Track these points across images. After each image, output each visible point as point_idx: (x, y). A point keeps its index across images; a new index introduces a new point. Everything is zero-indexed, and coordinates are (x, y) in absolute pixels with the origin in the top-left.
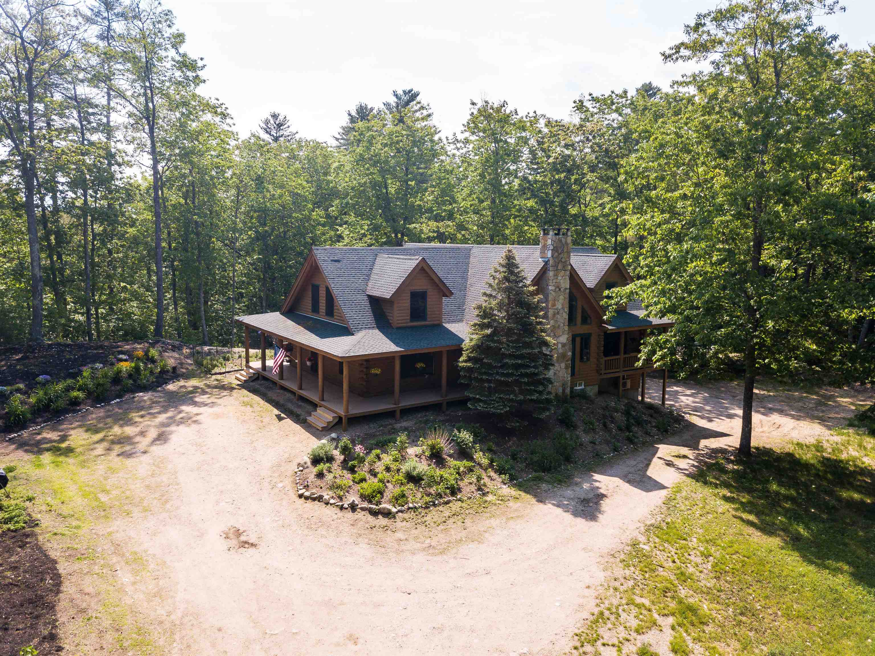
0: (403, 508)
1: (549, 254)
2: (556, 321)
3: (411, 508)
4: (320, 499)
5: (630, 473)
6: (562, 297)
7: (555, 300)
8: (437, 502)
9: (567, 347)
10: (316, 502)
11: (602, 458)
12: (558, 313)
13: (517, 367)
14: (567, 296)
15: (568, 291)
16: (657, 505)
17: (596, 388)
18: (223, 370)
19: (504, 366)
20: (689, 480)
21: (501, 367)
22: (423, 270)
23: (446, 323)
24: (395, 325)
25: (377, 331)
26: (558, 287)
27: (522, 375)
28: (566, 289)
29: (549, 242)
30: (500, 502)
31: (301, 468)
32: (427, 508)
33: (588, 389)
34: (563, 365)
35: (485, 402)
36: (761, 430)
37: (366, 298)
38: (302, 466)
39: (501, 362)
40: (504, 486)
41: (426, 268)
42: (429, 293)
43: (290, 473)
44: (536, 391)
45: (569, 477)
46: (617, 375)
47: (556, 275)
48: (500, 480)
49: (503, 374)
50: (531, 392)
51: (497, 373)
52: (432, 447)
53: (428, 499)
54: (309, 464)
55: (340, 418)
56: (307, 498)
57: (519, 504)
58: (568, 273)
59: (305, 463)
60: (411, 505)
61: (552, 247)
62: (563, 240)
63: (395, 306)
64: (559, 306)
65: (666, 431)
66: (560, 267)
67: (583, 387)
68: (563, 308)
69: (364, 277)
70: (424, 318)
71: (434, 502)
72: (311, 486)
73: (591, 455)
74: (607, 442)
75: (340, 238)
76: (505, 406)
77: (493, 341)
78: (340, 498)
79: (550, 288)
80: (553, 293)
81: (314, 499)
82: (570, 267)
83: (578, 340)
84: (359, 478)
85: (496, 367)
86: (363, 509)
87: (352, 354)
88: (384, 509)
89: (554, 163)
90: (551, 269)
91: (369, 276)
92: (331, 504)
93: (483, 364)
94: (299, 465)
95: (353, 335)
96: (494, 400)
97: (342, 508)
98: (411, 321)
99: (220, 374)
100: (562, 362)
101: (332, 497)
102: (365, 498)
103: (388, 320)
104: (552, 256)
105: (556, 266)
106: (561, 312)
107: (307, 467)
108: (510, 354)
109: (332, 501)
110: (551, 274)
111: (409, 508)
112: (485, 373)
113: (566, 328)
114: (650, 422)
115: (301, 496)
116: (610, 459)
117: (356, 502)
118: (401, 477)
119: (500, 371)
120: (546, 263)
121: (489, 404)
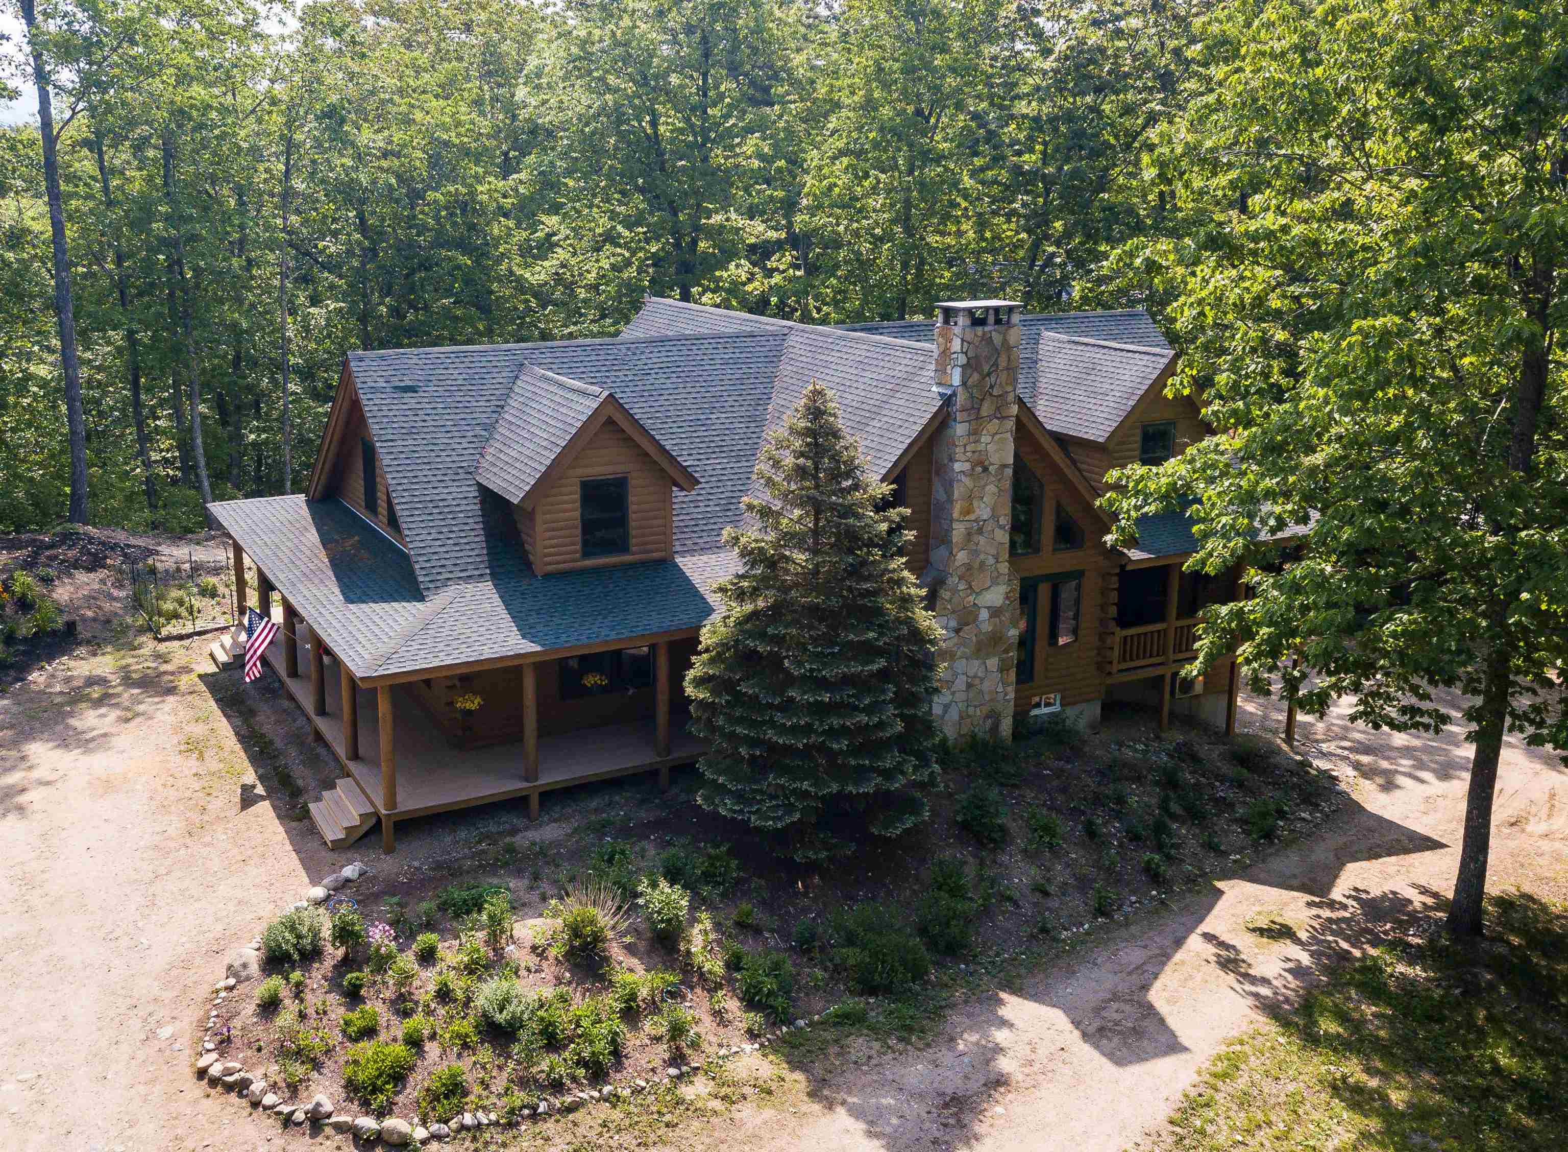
0: (444, 1129)
1: (956, 378)
2: (975, 553)
3: (467, 1128)
4: (241, 1087)
5: (1115, 997)
6: (991, 488)
7: (970, 498)
8: (542, 1107)
9: (1006, 617)
10: (233, 1097)
11: (1056, 940)
12: (980, 531)
13: (820, 710)
14: (1007, 484)
15: (1009, 472)
16: (1151, 1126)
17: (1094, 710)
18: (189, 629)
19: (788, 706)
20: (1270, 1028)
21: (781, 708)
22: (610, 422)
23: (683, 554)
24: (540, 568)
25: (487, 587)
26: (981, 465)
27: (832, 733)
28: (1005, 466)
29: (956, 345)
30: (717, 1104)
31: (232, 981)
32: (511, 1125)
33: (1070, 712)
34: (993, 663)
35: (739, 797)
36: (1543, 827)
37: (473, 492)
38: (236, 975)
39: (782, 695)
40: (748, 1047)
41: (618, 417)
42: (633, 482)
43: (204, 991)
44: (873, 769)
45: (938, 1013)
46: (1159, 671)
47: (975, 433)
48: (744, 1026)
49: (783, 730)
50: (861, 773)
51: (772, 723)
52: (575, 930)
53: (520, 1097)
54: (254, 969)
55: (379, 821)
56: (214, 1082)
57: (768, 1113)
58: (1011, 424)
59: (245, 966)
60: (468, 1119)
61: (962, 359)
62: (997, 338)
63: (539, 518)
64: (983, 511)
65: (1269, 835)
66: (986, 409)
67: (1056, 708)
68: (995, 517)
69: (478, 430)
70: (622, 547)
71: (534, 1108)
72: (238, 1042)
73: (1025, 931)
74: (1083, 884)
75: (547, 246)
76: (790, 809)
77: (762, 636)
78: (293, 1089)
79: (957, 466)
80: (966, 481)
81: (229, 1088)
82: (1015, 409)
83: (1044, 592)
84: (360, 1023)
85: (770, 706)
86: (340, 1128)
87: (393, 670)
88: (391, 1132)
89: (1056, 71)
90: (959, 417)
91: (490, 428)
92: (265, 1108)
93: (738, 698)
94: (231, 970)
95: (421, 598)
96: (761, 792)
97: (288, 1121)
98: (586, 554)
99: (181, 637)
100: (988, 655)
101: (274, 1087)
102: (356, 1090)
103: (526, 553)
104: (964, 383)
105: (974, 409)
106: (988, 527)
107: (248, 978)
108: (803, 676)
109: (269, 1099)
110: (960, 429)
111: (463, 1127)
112: (740, 721)
113: (1004, 568)
114: (1231, 806)
115: (202, 1073)
116: (1078, 941)
117: (328, 1107)
118: (466, 1026)
119: (779, 718)
120: (948, 401)
121: (750, 802)
